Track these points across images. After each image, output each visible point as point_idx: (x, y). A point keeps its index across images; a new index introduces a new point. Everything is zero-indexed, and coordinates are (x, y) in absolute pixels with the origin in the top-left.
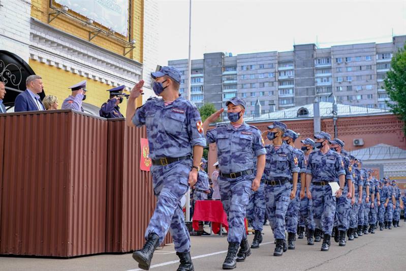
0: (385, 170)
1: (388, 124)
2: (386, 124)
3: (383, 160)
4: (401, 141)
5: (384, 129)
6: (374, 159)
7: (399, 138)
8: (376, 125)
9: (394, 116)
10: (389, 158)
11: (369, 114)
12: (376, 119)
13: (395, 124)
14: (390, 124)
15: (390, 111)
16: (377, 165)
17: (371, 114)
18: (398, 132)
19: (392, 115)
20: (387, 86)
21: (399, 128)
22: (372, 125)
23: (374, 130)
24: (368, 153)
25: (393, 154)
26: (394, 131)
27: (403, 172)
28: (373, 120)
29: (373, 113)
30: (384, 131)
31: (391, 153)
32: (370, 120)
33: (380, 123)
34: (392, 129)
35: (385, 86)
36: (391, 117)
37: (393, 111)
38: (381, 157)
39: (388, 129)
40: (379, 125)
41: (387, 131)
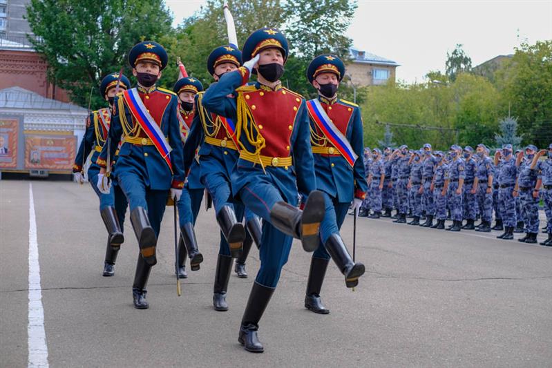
0: (25, 122)
1: (26, 63)
2: (23, 63)
3: (23, 108)
4: (41, 86)
5: (21, 69)
6: (12, 106)
7: (39, 81)
8: (12, 63)
9: (35, 55)
10: (30, 107)
11: (3, 47)
12: (12, 56)
13: (35, 64)
14: (29, 63)
15: (32, 48)
16: (16, 116)
17: (6, 47)
18: (38, 74)
19: (33, 52)
20: (30, 16)
21: (39, 70)
22: (6, 62)
23: (8, 69)
24: (4, 99)
25: (35, 102)
26: (33, 73)
27: (45, 125)
28: (8, 56)
29: (9, 48)
30: (21, 72)
31: (33, 100)
32: (4, 55)
33: (17, 61)
34: (31, 70)
35: (27, 16)
36: (33, 55)
37: (36, 49)
38: (20, 105)
39: (26, 69)
40: (15, 63)
41: (25, 72)
